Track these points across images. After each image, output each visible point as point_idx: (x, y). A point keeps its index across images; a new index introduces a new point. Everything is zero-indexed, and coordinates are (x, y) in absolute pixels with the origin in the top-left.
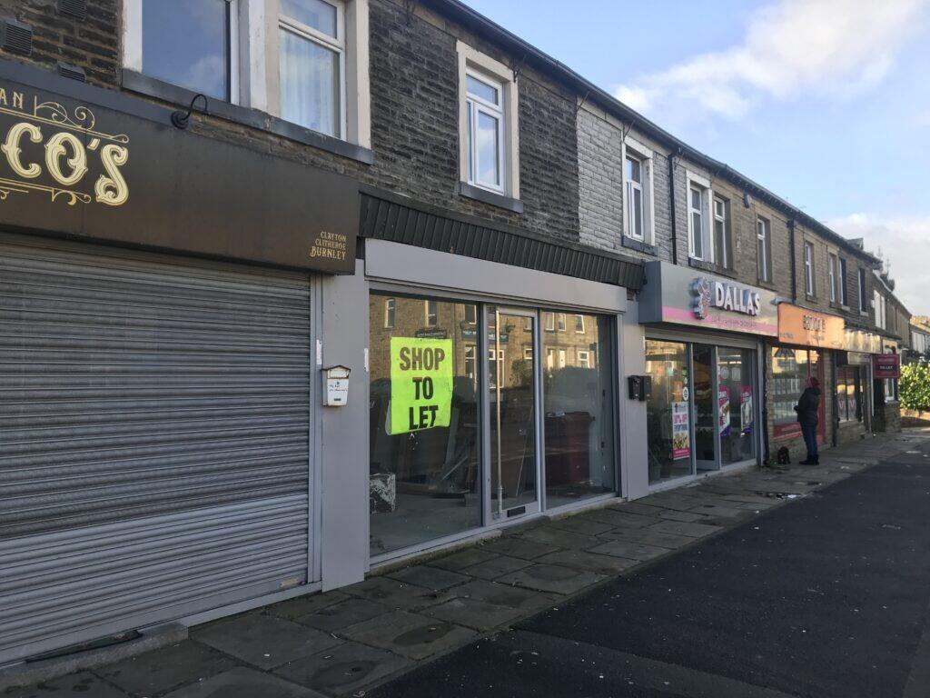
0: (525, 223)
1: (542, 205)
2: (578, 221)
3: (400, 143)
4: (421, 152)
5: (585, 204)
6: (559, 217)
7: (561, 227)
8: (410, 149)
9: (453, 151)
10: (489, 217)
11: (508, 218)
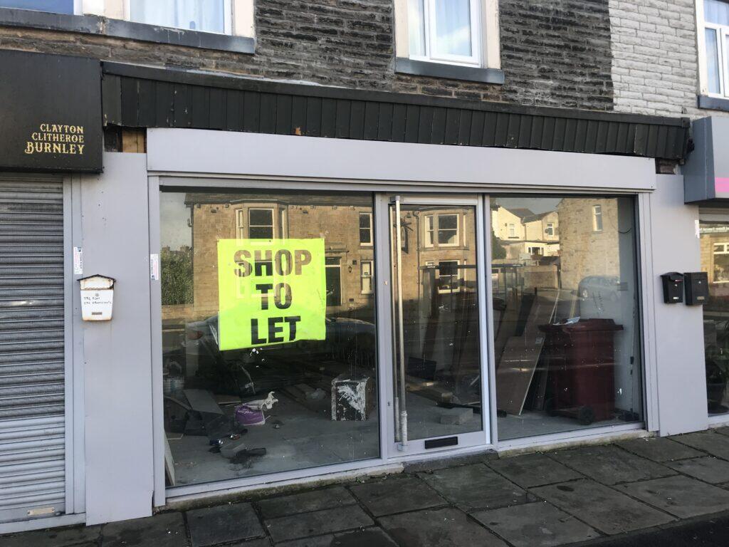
0: (511, 96)
1: (542, 71)
2: (610, 85)
3: (300, 25)
4: (334, 32)
5: (622, 63)
6: (575, 83)
7: (578, 95)
8: (315, 30)
9: (385, 26)
10: (450, 94)
11: (482, 93)
